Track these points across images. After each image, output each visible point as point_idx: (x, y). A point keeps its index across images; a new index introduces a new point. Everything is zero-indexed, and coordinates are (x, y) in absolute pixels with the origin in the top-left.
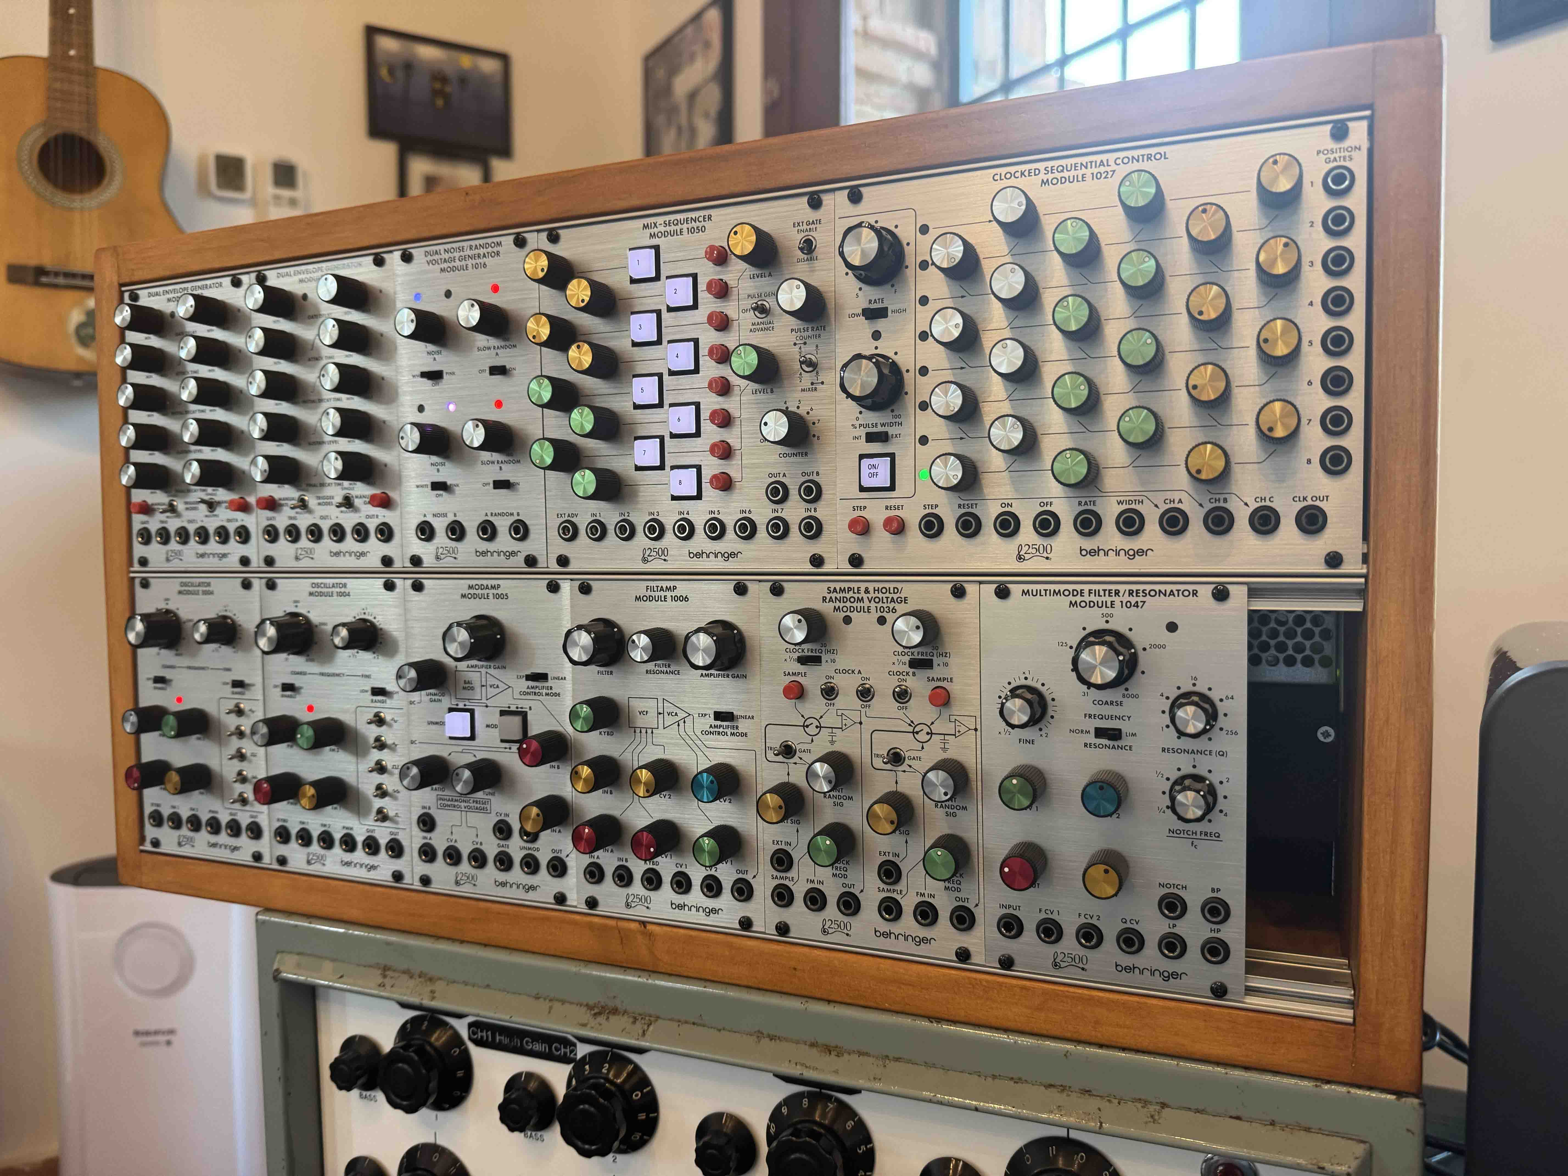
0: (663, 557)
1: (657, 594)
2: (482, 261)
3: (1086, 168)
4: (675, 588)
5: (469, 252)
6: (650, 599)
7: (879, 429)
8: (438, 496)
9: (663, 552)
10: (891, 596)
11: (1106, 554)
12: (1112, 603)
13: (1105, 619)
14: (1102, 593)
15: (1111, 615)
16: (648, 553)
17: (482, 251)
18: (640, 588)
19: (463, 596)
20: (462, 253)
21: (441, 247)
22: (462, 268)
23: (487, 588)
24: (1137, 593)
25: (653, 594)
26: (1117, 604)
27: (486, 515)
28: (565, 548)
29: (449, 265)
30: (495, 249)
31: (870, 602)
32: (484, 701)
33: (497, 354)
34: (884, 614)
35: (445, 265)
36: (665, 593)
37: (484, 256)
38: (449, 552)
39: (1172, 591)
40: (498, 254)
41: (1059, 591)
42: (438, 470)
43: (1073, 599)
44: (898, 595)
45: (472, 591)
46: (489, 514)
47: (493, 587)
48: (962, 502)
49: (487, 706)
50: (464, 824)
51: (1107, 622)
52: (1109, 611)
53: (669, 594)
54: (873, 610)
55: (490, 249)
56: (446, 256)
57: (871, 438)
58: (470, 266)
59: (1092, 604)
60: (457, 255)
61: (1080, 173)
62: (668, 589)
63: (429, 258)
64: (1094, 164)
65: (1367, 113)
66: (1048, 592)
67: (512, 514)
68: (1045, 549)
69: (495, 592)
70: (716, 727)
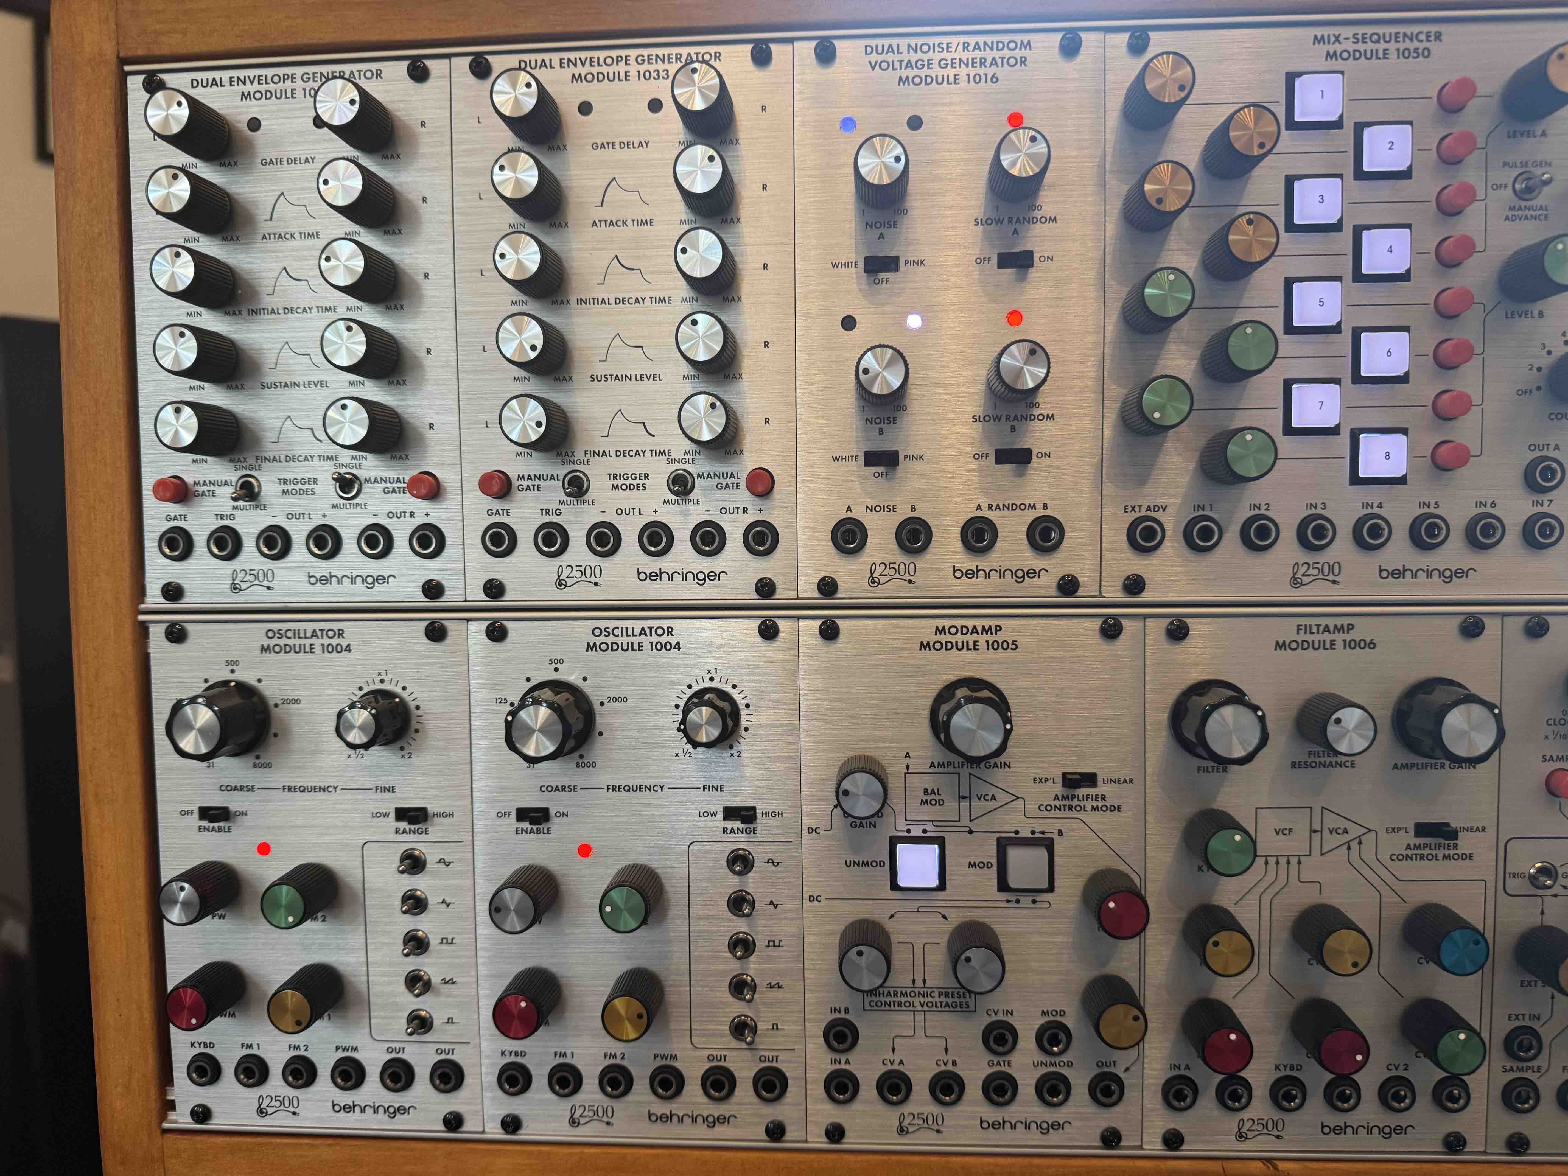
0: (1331, 577)
1: (1316, 638)
2: (990, 71)
4: (1351, 627)
5: (960, 54)
6: (1304, 646)
8: (877, 476)
9: (1331, 569)
16: (1303, 570)
17: (989, 55)
18: (1286, 629)
19: (924, 646)
20: (945, 55)
21: (904, 42)
22: (945, 80)
23: (975, 630)
25: (1309, 637)
27: (979, 508)
28: (1139, 564)
29: (916, 72)
30: (1018, 53)
32: (965, 821)
33: (1015, 232)
35: (910, 73)
36: (1332, 637)
37: (994, 62)
38: (897, 571)
40: (1023, 61)
42: (880, 431)
45: (943, 638)
46: (984, 506)
47: (986, 630)
49: (971, 832)
50: (920, 1033)
53: (1339, 637)
55: (1006, 53)
56: (914, 57)
58: (963, 78)
60: (936, 57)
62: (1339, 629)
63: (874, 57)
67: (1033, 507)
69: (991, 638)
70: (1417, 847)
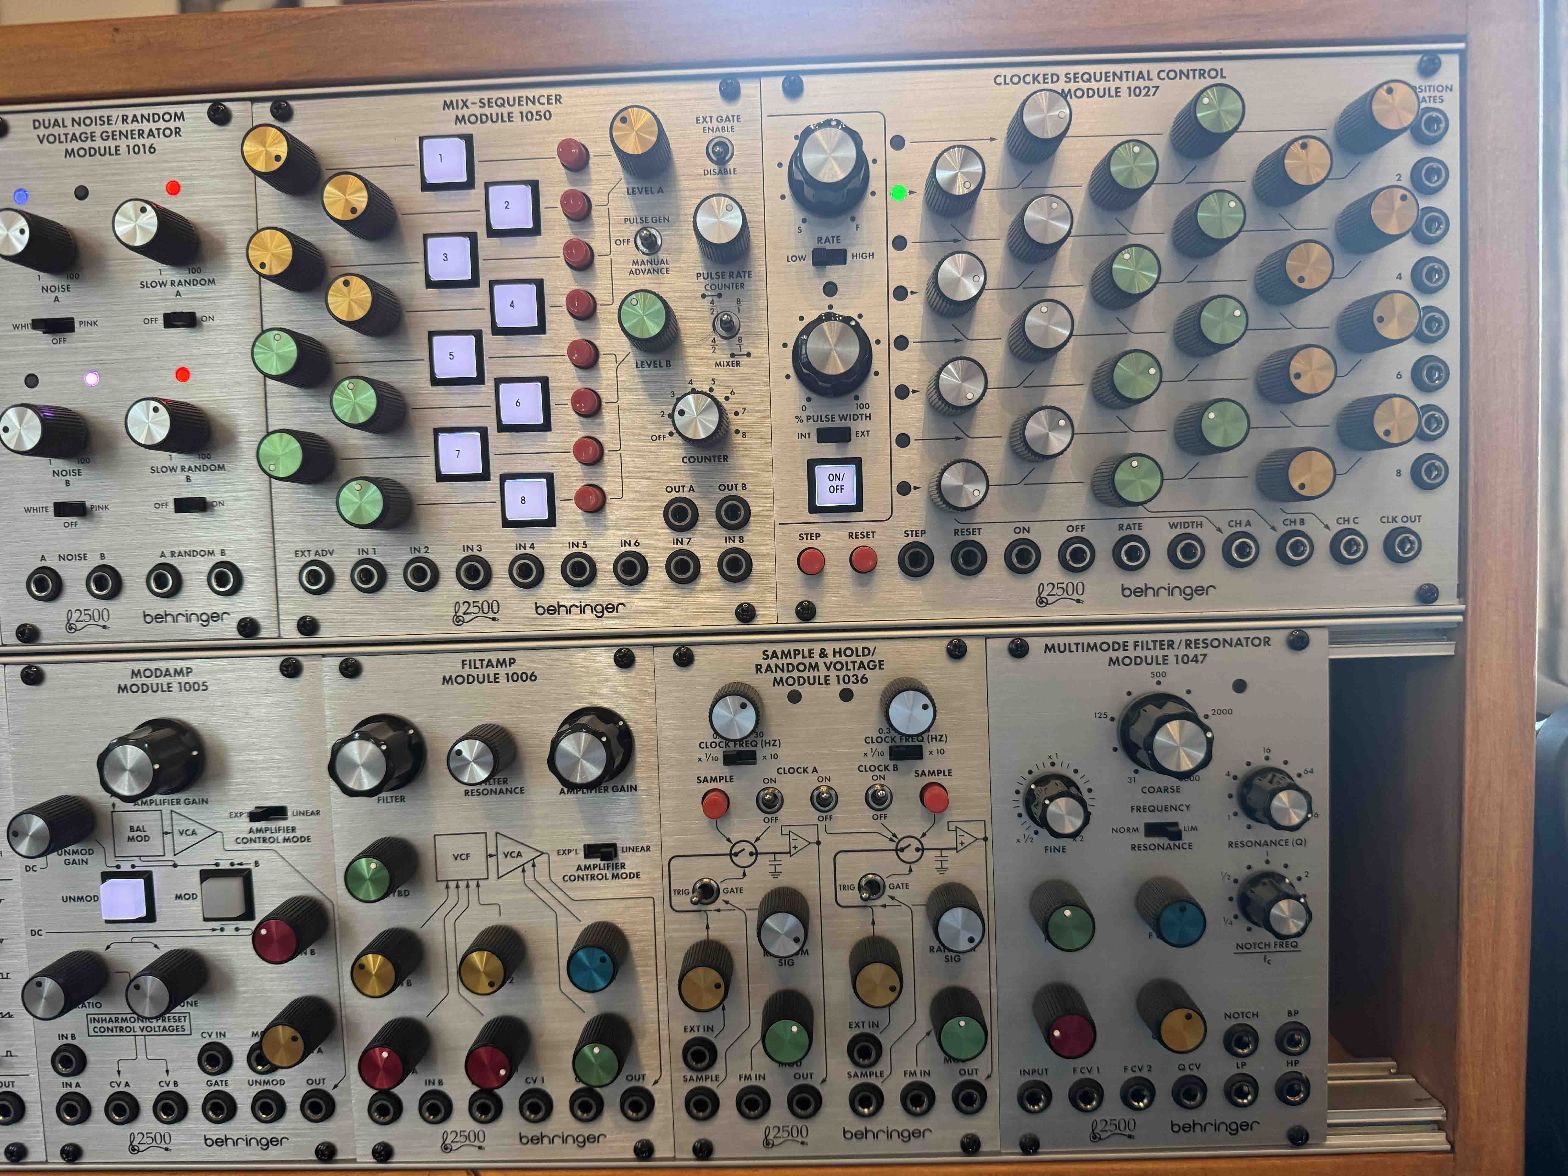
0: (491, 615)
1: (481, 672)
2: (148, 142)
3: (1121, 79)
4: (512, 661)
5: (120, 127)
6: (469, 680)
7: (837, 423)
8: (67, 525)
9: (490, 607)
10: (859, 660)
11: (1156, 593)
12: (1165, 658)
13: (1156, 679)
14: (1151, 645)
15: (1164, 674)
16: (463, 608)
17: (146, 126)
18: (452, 665)
19: (122, 689)
20: (106, 127)
21: (68, 116)
22: (107, 152)
23: (167, 673)
24: (1196, 643)
25: (474, 672)
26: (1172, 659)
27: (163, 555)
28: (313, 606)
29: (80, 144)
30: (172, 125)
31: (828, 669)
32: (169, 855)
33: (178, 294)
34: (850, 686)
35: (76, 145)
36: (495, 670)
37: (151, 133)
38: (92, 617)
39: (1239, 639)
40: (177, 131)
41: (1095, 644)
42: (67, 483)
43: (1114, 655)
44: (870, 658)
45: (139, 681)
46: (168, 554)
47: (178, 673)
48: (960, 527)
49: (175, 866)
50: (142, 1057)
51: (1159, 683)
52: (1161, 668)
53: (502, 671)
54: (833, 679)
55: (162, 125)
56: (78, 130)
57: (824, 436)
58: (123, 149)
59: (1139, 661)
60: (98, 129)
61: (1113, 85)
62: (501, 663)
63: (42, 132)
64: (1130, 75)
65: (1461, 46)
66: (1080, 647)
67: (211, 554)
68: (1075, 589)
69: (183, 679)
70: (587, 867)
